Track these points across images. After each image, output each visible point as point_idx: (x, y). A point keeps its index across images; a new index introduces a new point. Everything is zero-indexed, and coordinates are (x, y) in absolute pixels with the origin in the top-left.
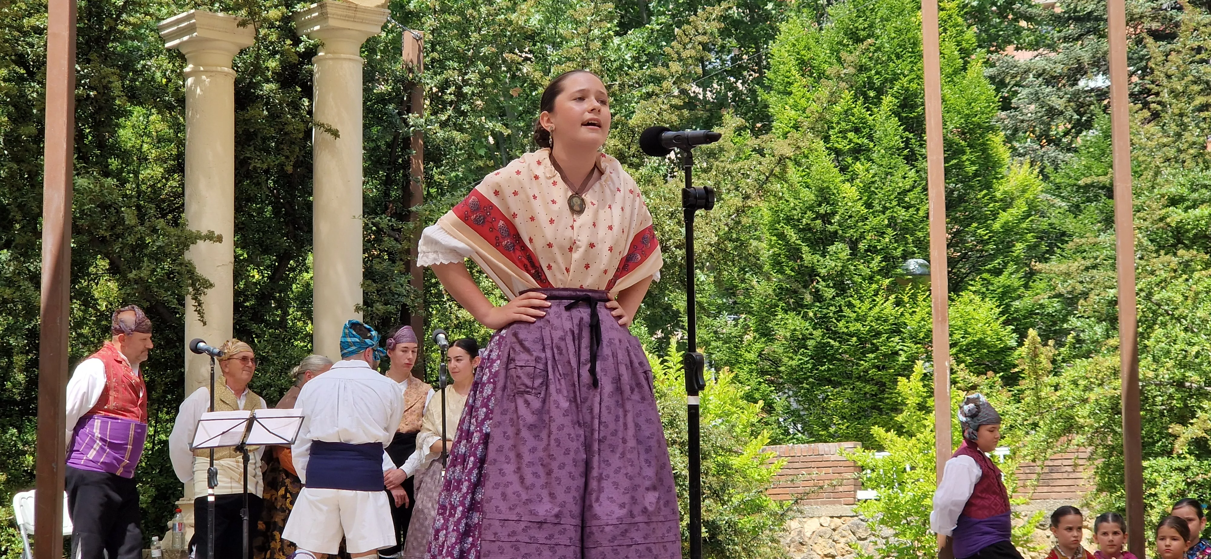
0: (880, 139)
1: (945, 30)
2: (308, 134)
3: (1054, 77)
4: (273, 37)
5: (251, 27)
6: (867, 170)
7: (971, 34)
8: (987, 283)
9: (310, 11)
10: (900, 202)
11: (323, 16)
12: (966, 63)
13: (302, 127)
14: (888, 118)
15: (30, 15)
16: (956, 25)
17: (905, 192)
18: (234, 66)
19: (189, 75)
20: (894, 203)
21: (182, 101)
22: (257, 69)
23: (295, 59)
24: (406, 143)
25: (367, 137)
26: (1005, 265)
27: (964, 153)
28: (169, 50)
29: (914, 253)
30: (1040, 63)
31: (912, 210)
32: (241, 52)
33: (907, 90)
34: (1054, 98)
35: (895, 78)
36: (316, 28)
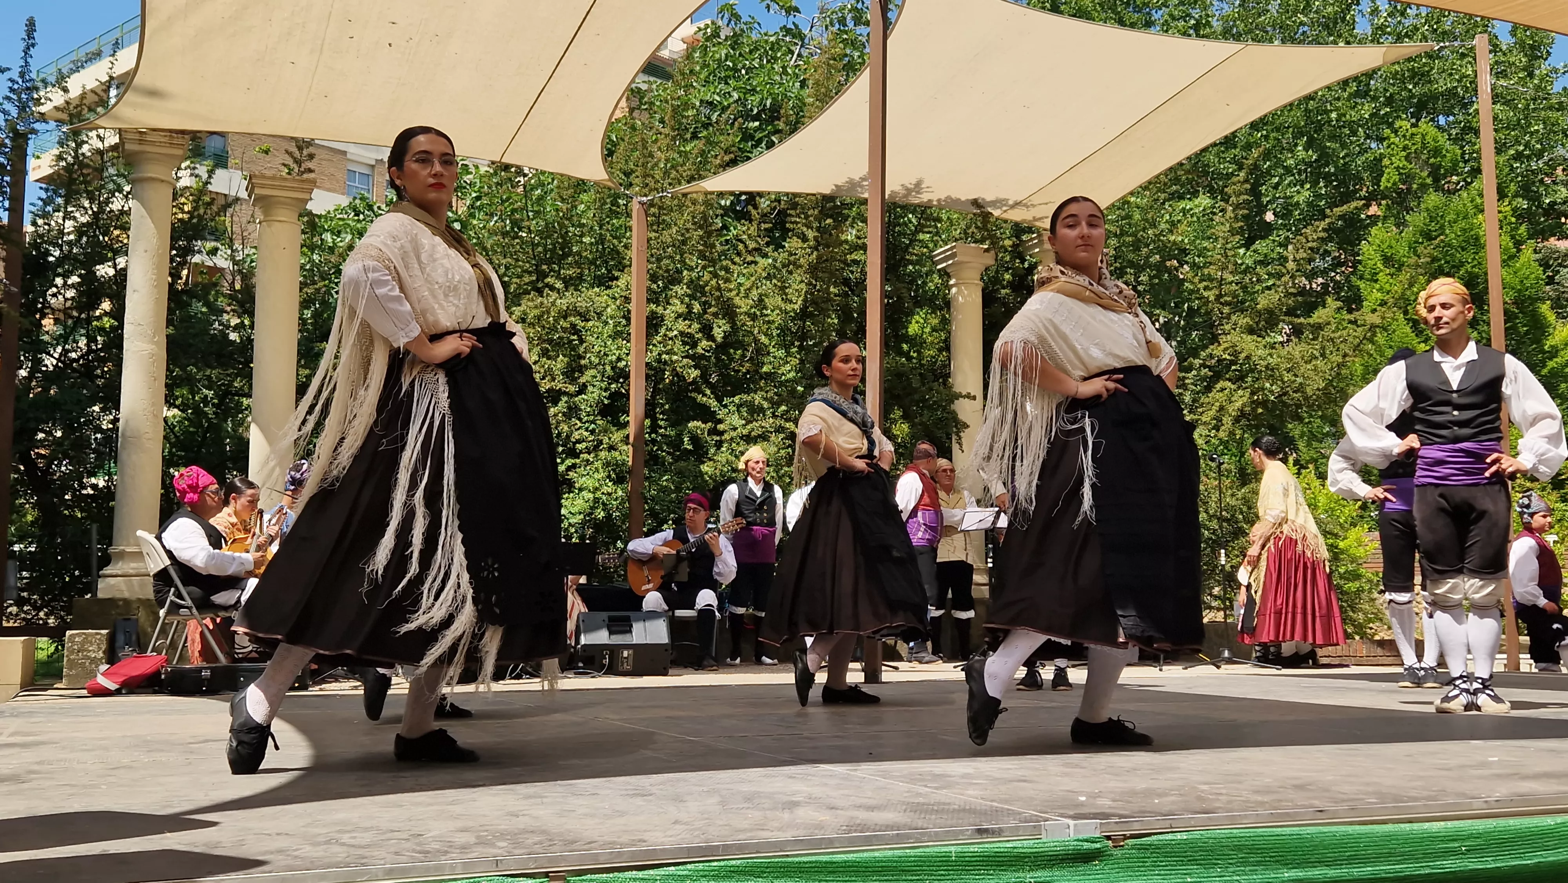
1: (1502, 228)
5: (992, 253)
7: (1522, 230)
9: (1032, 239)
12: (1519, 251)
15: (851, 253)
16: (1511, 224)
18: (982, 279)
19: (952, 286)
21: (948, 304)
22: (997, 280)
23: (1022, 273)
27: (1517, 318)
28: (939, 270)
32: (986, 269)
33: (1471, 273)
35: (1461, 264)
36: (1037, 250)
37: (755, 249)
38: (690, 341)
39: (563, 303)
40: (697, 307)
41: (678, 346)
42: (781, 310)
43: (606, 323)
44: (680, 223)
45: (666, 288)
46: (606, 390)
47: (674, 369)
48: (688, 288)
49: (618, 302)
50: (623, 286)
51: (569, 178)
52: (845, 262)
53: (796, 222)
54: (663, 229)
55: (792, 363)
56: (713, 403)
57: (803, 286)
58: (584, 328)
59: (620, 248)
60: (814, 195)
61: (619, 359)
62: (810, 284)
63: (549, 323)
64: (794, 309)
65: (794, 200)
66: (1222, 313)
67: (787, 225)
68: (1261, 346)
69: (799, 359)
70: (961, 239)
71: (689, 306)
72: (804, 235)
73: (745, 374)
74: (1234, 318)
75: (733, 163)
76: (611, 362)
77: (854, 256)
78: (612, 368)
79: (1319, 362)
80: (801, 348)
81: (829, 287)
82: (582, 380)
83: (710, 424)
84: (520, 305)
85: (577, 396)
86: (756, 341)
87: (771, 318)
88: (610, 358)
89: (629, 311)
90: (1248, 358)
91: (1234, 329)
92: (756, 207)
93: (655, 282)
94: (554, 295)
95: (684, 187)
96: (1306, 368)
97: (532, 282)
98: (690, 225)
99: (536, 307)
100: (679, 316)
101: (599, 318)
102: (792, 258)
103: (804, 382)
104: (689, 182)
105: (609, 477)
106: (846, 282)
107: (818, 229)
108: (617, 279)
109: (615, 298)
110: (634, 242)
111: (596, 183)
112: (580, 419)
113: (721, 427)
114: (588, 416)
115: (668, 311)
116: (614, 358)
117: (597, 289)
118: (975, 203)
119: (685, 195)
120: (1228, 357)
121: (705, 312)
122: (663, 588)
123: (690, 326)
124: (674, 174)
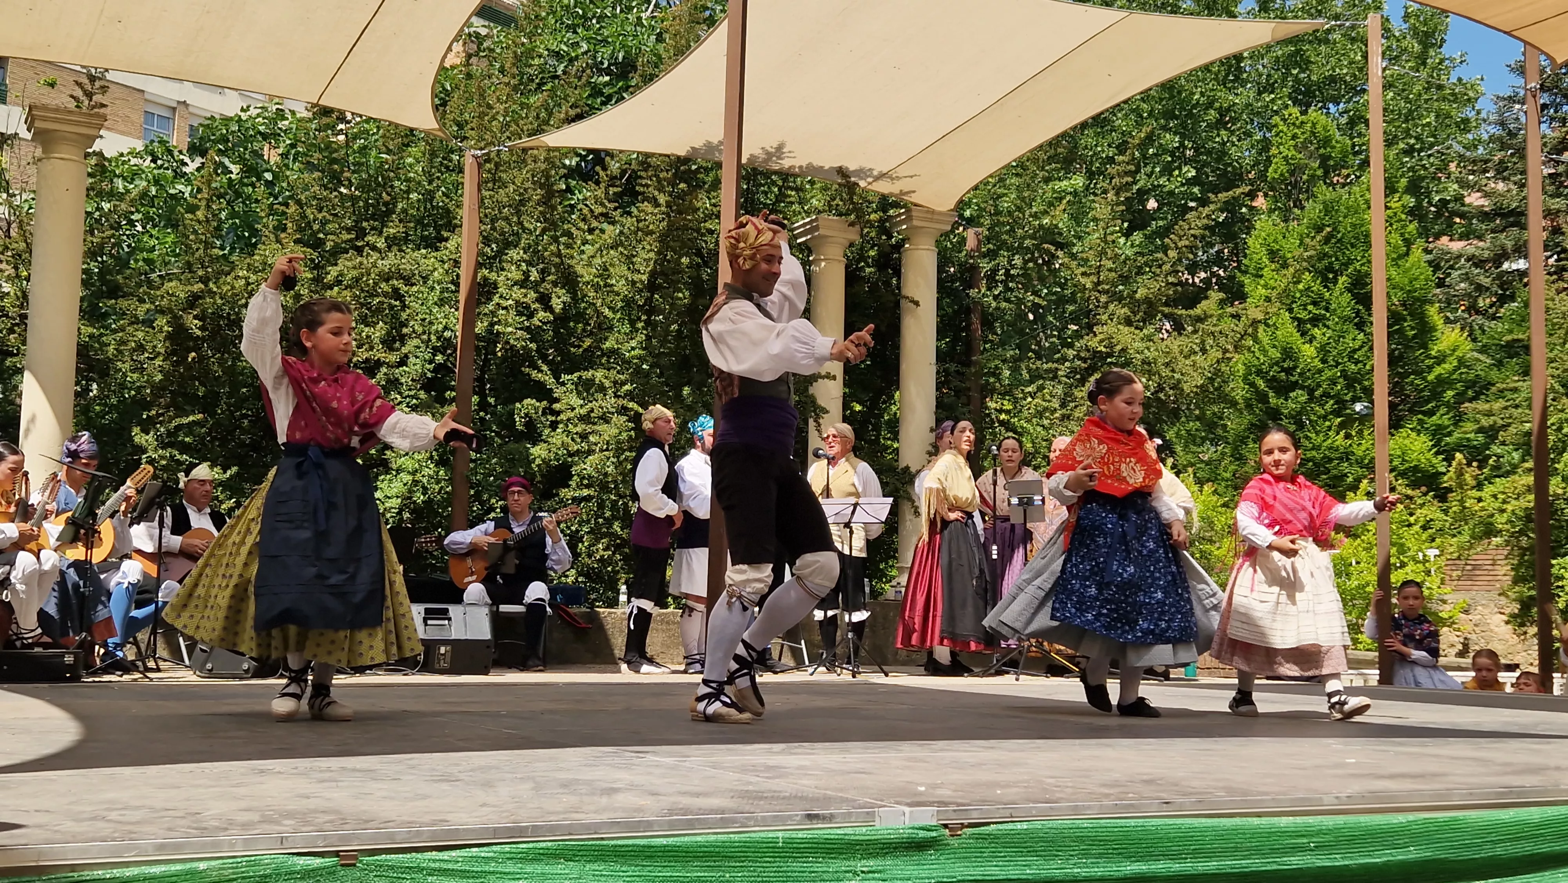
0: (1335, 310)
1: (1391, 225)
2: (897, 305)
3: (1481, 261)
4: (873, 234)
5: (858, 227)
6: (1324, 334)
7: (1412, 227)
8: (1421, 422)
9: (900, 215)
10: (1350, 358)
11: (909, 218)
12: (1409, 250)
13: (892, 298)
14: (1341, 294)
15: (705, 221)
16: (1400, 220)
17: (1355, 351)
18: (845, 255)
19: (814, 262)
20: (1346, 360)
22: (862, 257)
23: (887, 249)
24: (968, 311)
25: (939, 307)
26: (1438, 407)
27: (1405, 320)
28: (800, 244)
29: (1361, 397)
30: (1471, 250)
31: (1360, 365)
32: (850, 246)
33: (1359, 271)
34: (1482, 277)
35: (1350, 262)
36: (904, 227)
37: (602, 214)
38: (525, 311)
39: (385, 265)
40: (534, 275)
41: (512, 315)
42: (627, 279)
43: (432, 289)
44: (518, 182)
45: (500, 253)
46: (431, 362)
47: (507, 343)
48: (525, 253)
49: (446, 266)
50: (452, 248)
51: (397, 126)
52: (698, 231)
53: (647, 184)
54: (499, 187)
55: (638, 339)
56: (549, 380)
57: (652, 255)
58: (407, 292)
59: (451, 206)
60: (668, 156)
61: (446, 328)
62: (659, 253)
63: (368, 285)
64: (642, 281)
65: (645, 160)
66: (1098, 301)
67: (637, 188)
68: (1137, 339)
69: (646, 335)
70: (825, 211)
71: (526, 274)
72: (656, 200)
73: (585, 350)
74: (1111, 307)
75: (579, 117)
76: (437, 331)
77: (708, 225)
78: (439, 339)
79: (1199, 358)
80: (648, 323)
81: (680, 257)
82: (404, 350)
83: (545, 402)
84: (336, 265)
85: (398, 367)
86: (599, 314)
87: (616, 289)
88: (434, 327)
89: (458, 276)
90: (1123, 350)
91: (1112, 320)
92: (605, 169)
93: (489, 246)
94: (375, 255)
95: (525, 141)
96: (1183, 364)
97: (350, 240)
98: (529, 185)
99: (354, 268)
100: (516, 284)
101: (425, 283)
102: (641, 225)
103: (650, 359)
104: (530, 135)
105: (431, 458)
106: (699, 254)
107: (670, 195)
108: (447, 240)
109: (443, 261)
110: (466, 200)
111: (427, 133)
112: (400, 393)
113: (557, 406)
114: (410, 390)
115: (502, 278)
116: (440, 327)
117: (423, 251)
118: (841, 171)
119: (525, 150)
120: (1104, 350)
121: (543, 280)
122: (488, 581)
123: (525, 296)
124: (514, 127)
